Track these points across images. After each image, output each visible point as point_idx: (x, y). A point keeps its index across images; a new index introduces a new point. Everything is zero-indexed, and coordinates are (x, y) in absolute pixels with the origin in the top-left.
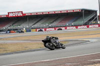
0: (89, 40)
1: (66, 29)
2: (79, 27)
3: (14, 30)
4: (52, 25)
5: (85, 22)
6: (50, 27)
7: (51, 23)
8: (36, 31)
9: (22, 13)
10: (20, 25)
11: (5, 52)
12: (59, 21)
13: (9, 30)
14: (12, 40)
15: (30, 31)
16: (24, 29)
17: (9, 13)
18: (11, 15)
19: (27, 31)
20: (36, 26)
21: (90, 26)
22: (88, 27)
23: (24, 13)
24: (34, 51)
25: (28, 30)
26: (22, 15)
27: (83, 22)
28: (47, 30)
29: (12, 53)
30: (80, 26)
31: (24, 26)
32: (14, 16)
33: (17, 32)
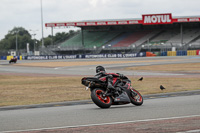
3: (153, 50)
8: (197, 54)
9: (170, 18)
10: (164, 42)
13: (143, 50)
14: (149, 70)
15: (185, 54)
16: (174, 49)
17: (143, 16)
18: (147, 20)
19: (178, 54)
20: (197, 44)
23: (173, 16)
24: (192, 94)
25: (181, 52)
26: (169, 21)
31: (174, 43)
32: (155, 22)
33: (159, 55)
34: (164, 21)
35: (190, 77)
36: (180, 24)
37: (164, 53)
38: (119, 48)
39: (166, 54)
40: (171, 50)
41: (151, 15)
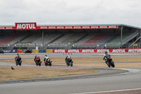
0: (128, 70)
1: (95, 51)
2: (114, 51)
3: (22, 48)
4: (76, 44)
5: (123, 44)
6: (73, 48)
7: (75, 42)
8: (53, 52)
10: (31, 43)
11: (8, 79)
12: (86, 40)
13: (15, 48)
15: (45, 51)
16: (37, 48)
17: (16, 24)
19: (40, 52)
20: (53, 45)
21: (130, 50)
22: (127, 51)
24: (50, 80)
25: (42, 50)
26: (34, 28)
27: (120, 43)
28: (69, 51)
29: (19, 82)
30: (116, 49)
31: (37, 44)
32: (24, 28)
34: (30, 28)
40: (35, 48)
41: (22, 24)
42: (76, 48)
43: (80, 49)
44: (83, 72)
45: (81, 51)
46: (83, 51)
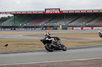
3: (50, 27)
4: (89, 23)
6: (87, 26)
7: (89, 22)
8: (73, 29)
9: (59, 10)
10: (56, 23)
11: (39, 49)
12: (96, 20)
13: (45, 27)
16: (61, 26)
17: (46, 9)
18: (48, 12)
19: (63, 29)
20: (73, 24)
25: (65, 28)
26: (59, 12)
28: (84, 28)
31: (61, 23)
32: (51, 12)
33: (53, 29)
34: (56, 12)
35: (69, 40)
36: (64, 14)
37: (56, 28)
38: (33, 26)
39: (57, 29)
40: (59, 27)
41: (50, 9)
42: (89, 26)
43: (92, 27)
44: (94, 44)
45: (92, 28)
46: (94, 28)
